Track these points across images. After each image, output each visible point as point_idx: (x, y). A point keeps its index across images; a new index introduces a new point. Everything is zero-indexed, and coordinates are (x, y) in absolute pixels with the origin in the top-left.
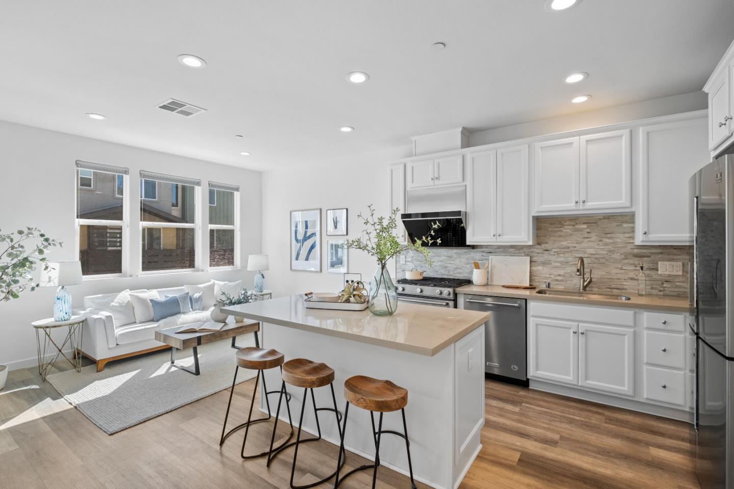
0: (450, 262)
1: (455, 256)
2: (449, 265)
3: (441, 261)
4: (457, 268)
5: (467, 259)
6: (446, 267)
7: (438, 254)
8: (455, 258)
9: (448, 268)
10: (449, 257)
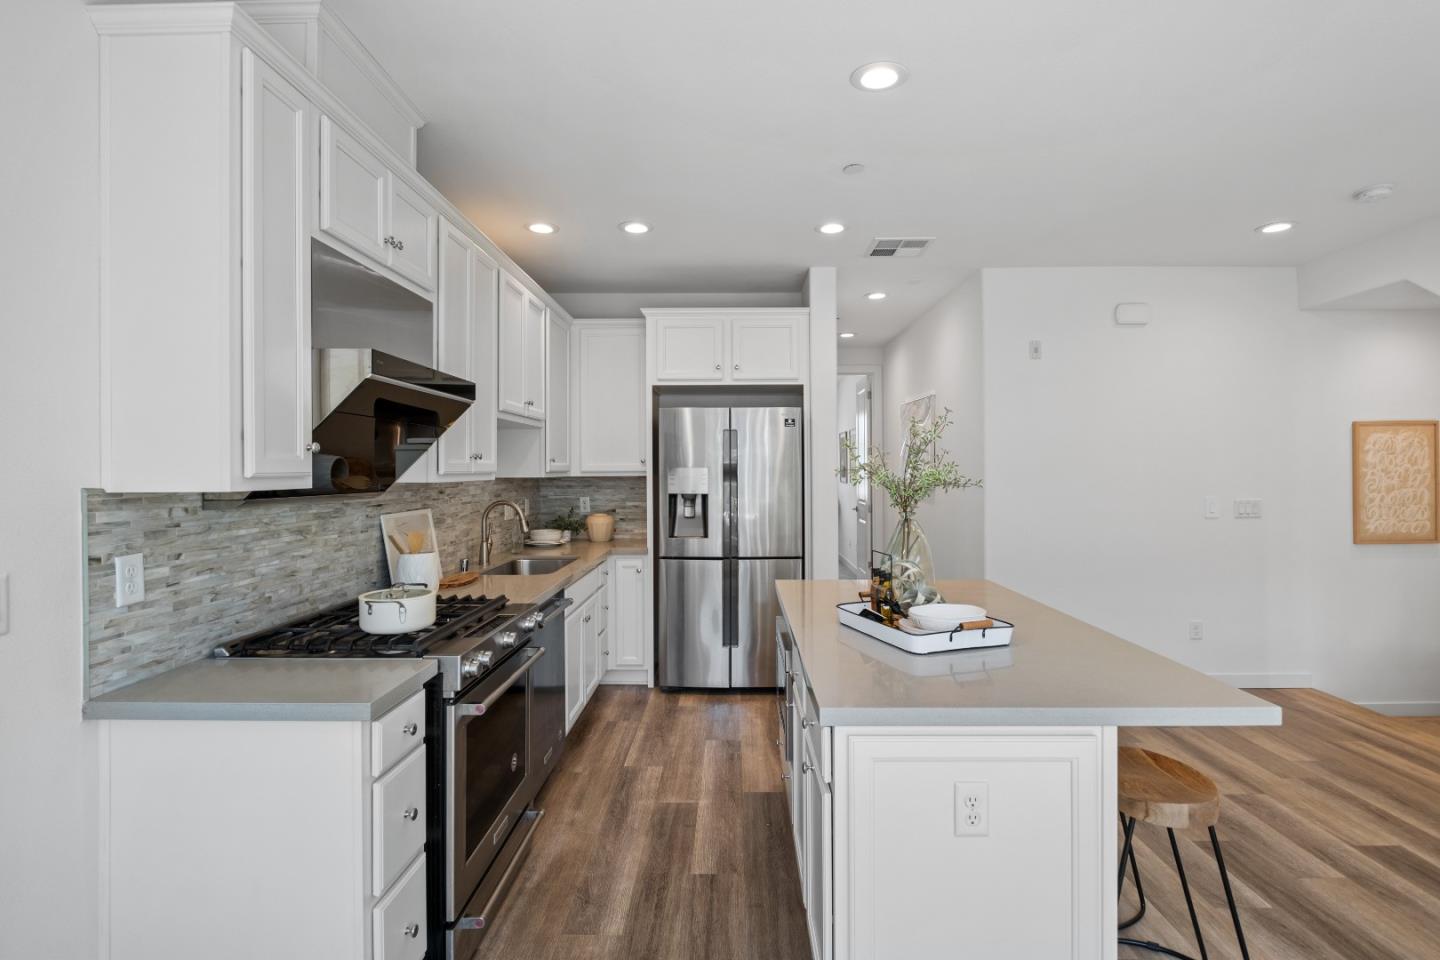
0: (301, 553)
1: (314, 525)
2: (299, 564)
3: (279, 554)
4: (319, 569)
5: (341, 533)
6: (292, 574)
7: (273, 528)
8: (316, 534)
9: (299, 576)
10: (300, 532)
